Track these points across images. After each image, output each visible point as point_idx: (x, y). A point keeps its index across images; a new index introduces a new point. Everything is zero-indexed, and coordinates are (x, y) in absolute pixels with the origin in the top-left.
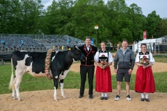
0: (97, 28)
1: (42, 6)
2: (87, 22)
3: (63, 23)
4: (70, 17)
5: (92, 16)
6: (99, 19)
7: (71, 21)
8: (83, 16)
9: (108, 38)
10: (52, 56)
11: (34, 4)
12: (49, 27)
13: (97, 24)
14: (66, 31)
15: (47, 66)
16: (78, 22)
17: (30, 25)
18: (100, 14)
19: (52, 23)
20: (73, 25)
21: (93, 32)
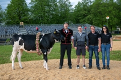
0: (108, 18)
1: (71, 6)
2: (102, 14)
3: (85, 16)
4: (89, 12)
5: (105, 10)
6: (110, 12)
7: (90, 14)
8: (98, 10)
9: (117, 24)
10: (40, 38)
11: (66, 5)
12: (76, 19)
13: (108, 15)
14: (87, 21)
15: (37, 46)
16: (95, 15)
17: (64, 18)
18: (111, 8)
19: (78, 16)
20: (91, 17)
21: (106, 21)
